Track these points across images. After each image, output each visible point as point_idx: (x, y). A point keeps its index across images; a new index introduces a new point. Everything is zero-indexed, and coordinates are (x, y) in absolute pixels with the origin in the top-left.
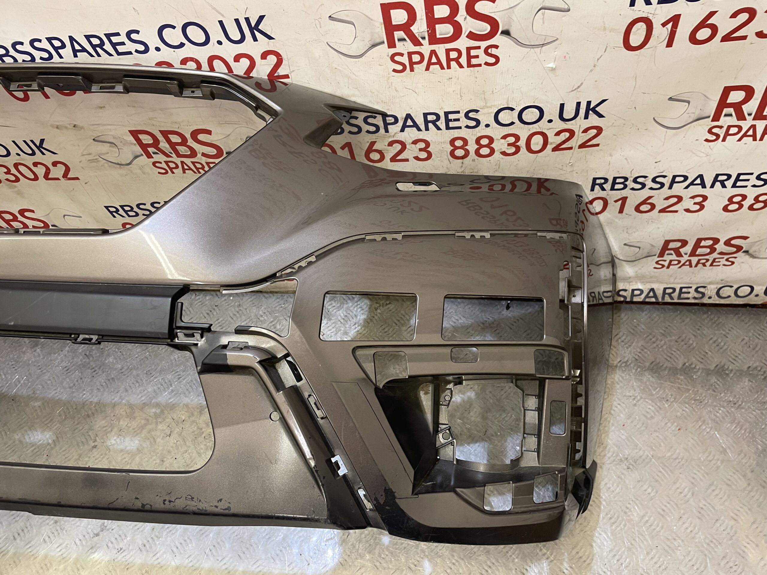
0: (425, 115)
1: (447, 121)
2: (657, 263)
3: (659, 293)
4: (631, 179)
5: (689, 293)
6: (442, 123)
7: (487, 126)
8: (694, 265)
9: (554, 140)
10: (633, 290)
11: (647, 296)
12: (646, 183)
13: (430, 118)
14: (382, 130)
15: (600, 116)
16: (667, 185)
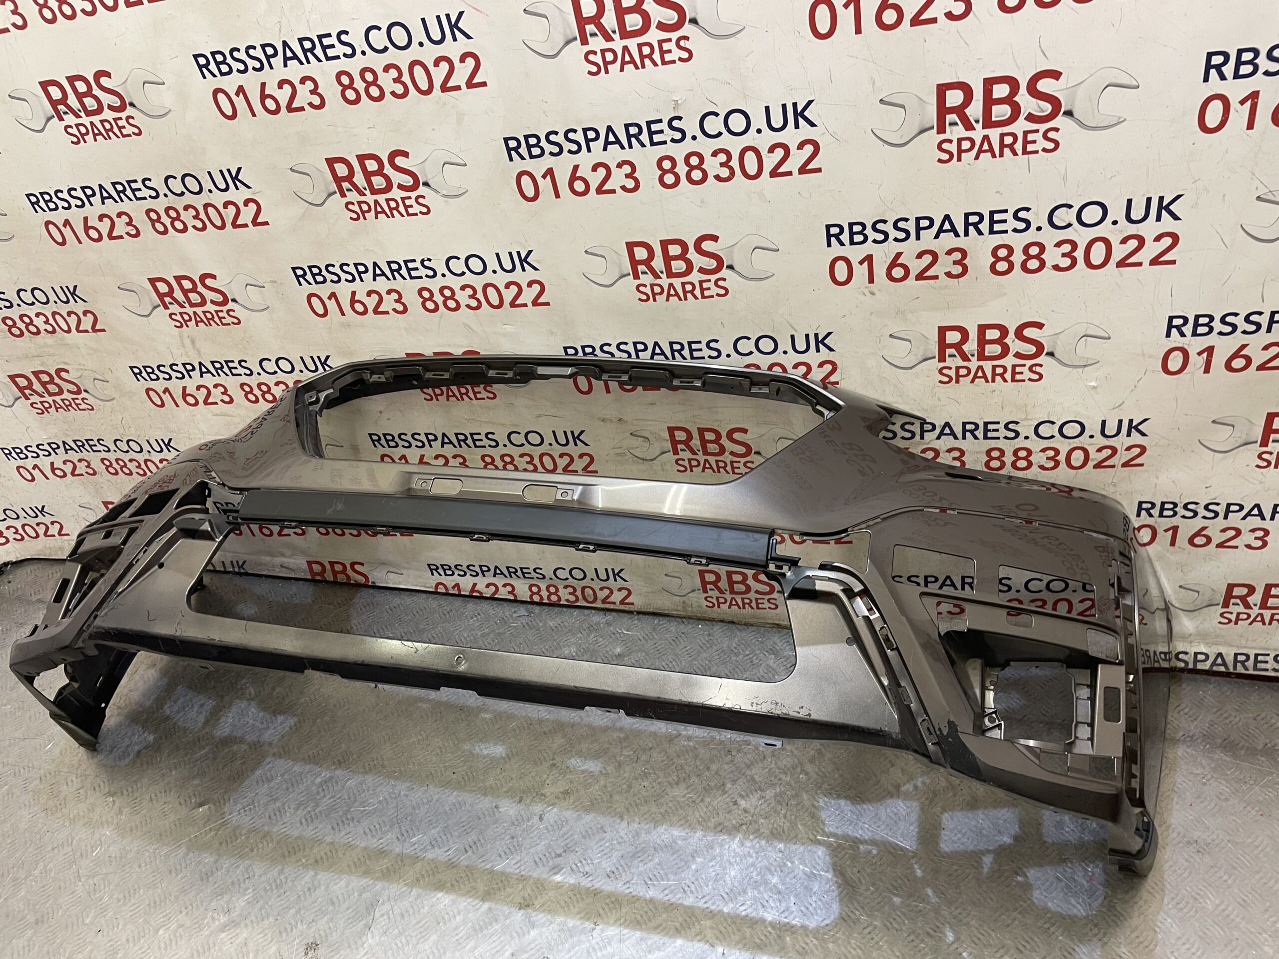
0: (964, 424)
1: (986, 431)
2: (1222, 615)
3: (1230, 660)
4: (1181, 505)
5: (1267, 662)
6: (980, 433)
7: (1027, 438)
8: (1267, 621)
9: (1095, 457)
10: (1196, 654)
11: (1214, 663)
12: (1198, 510)
13: (968, 427)
14: (918, 437)
15: (1143, 434)
16: (1222, 515)
